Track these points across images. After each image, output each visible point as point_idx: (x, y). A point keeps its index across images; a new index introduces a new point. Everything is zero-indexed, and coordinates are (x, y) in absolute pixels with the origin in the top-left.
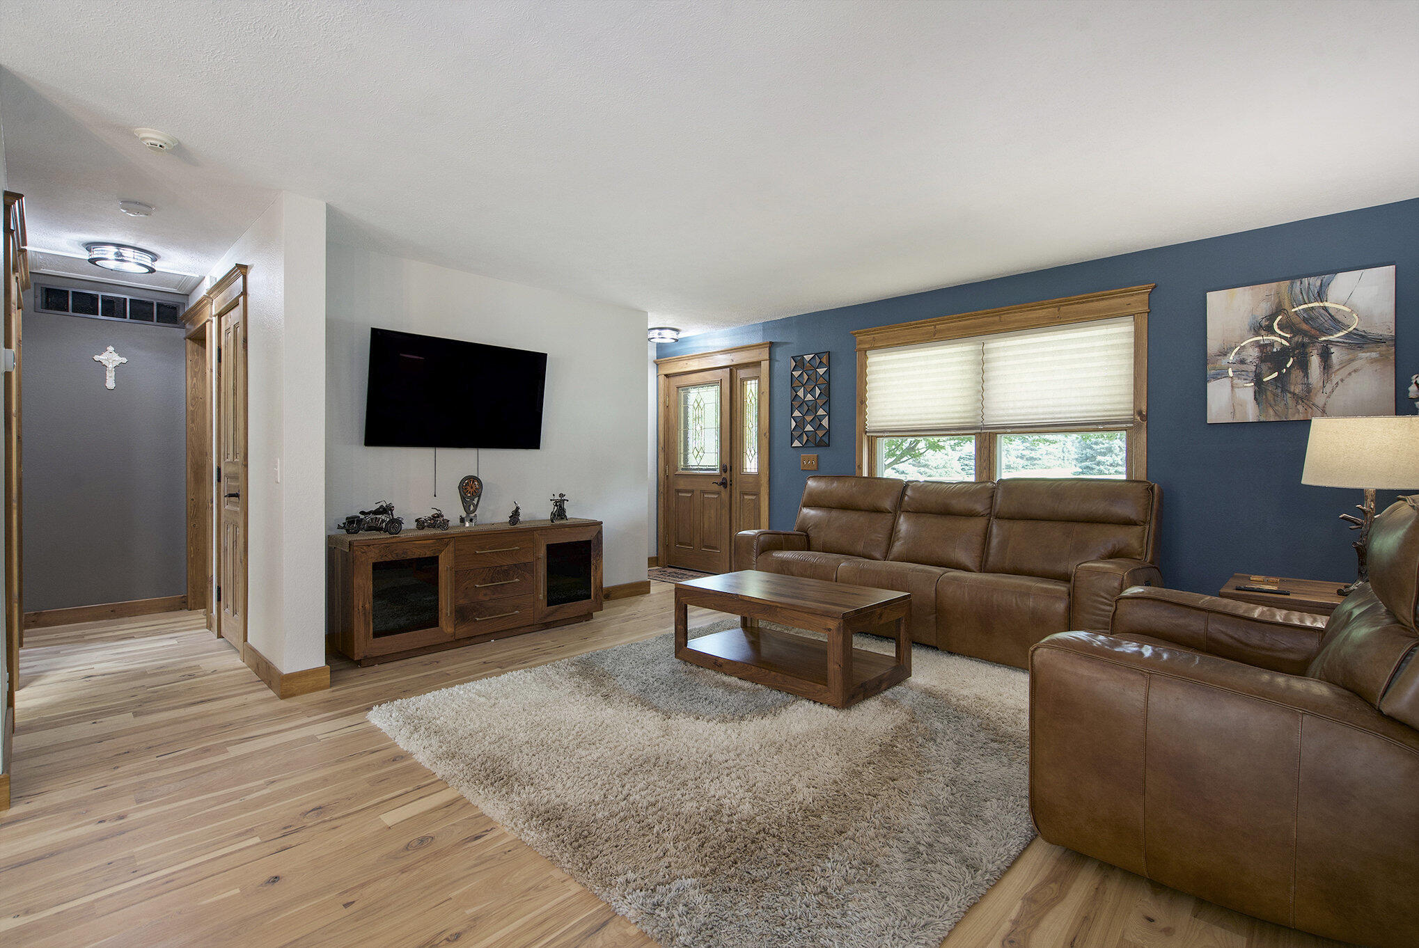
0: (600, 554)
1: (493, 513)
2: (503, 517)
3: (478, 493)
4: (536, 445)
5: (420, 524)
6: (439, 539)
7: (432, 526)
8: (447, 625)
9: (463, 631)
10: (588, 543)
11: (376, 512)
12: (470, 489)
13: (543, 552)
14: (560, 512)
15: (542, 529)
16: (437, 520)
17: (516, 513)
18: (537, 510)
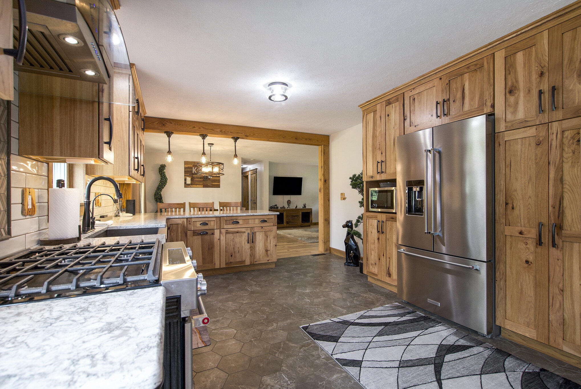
0: (312, 215)
1: (292, 207)
2: (294, 208)
3: (290, 203)
4: (300, 194)
5: (281, 208)
6: (284, 210)
7: (283, 208)
8: (285, 224)
9: (288, 225)
10: (309, 212)
11: (275, 206)
12: (289, 202)
13: (301, 213)
14: (305, 207)
15: (301, 209)
16: (283, 207)
17: (297, 206)
18: (300, 206)
